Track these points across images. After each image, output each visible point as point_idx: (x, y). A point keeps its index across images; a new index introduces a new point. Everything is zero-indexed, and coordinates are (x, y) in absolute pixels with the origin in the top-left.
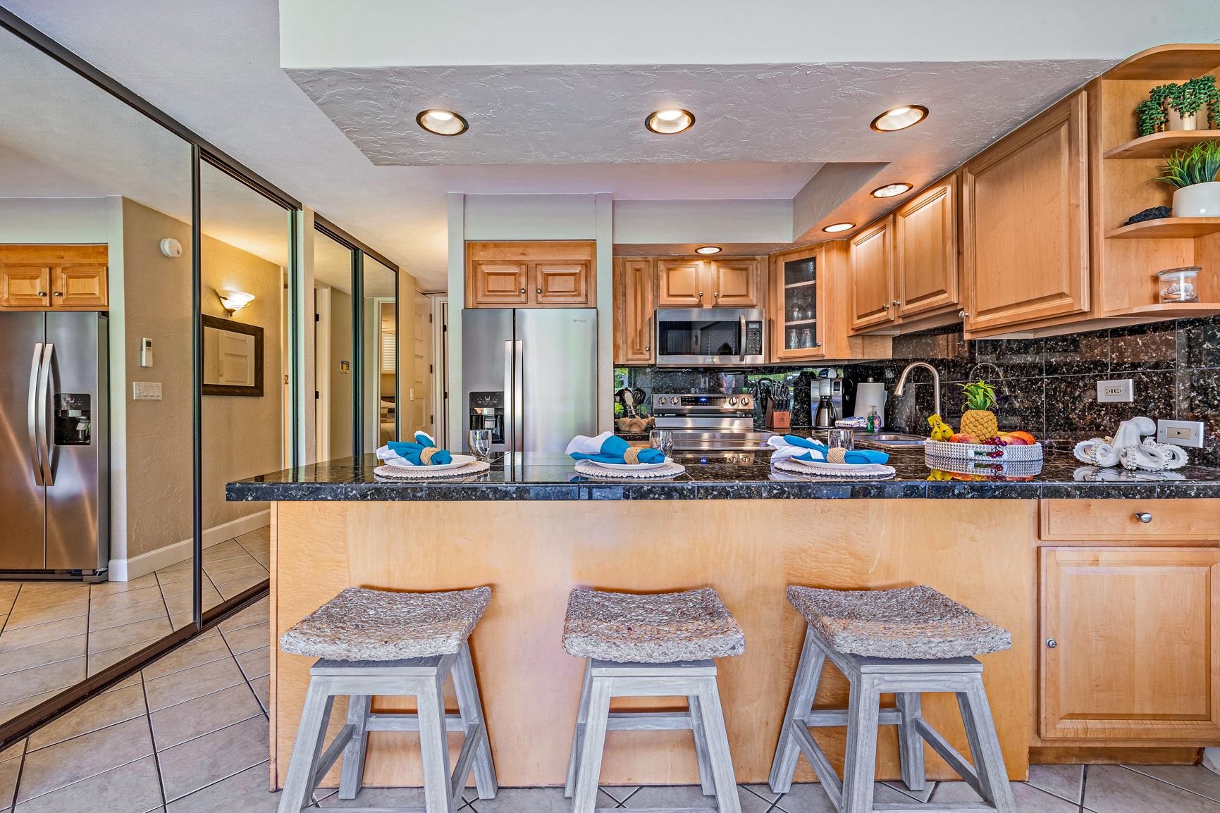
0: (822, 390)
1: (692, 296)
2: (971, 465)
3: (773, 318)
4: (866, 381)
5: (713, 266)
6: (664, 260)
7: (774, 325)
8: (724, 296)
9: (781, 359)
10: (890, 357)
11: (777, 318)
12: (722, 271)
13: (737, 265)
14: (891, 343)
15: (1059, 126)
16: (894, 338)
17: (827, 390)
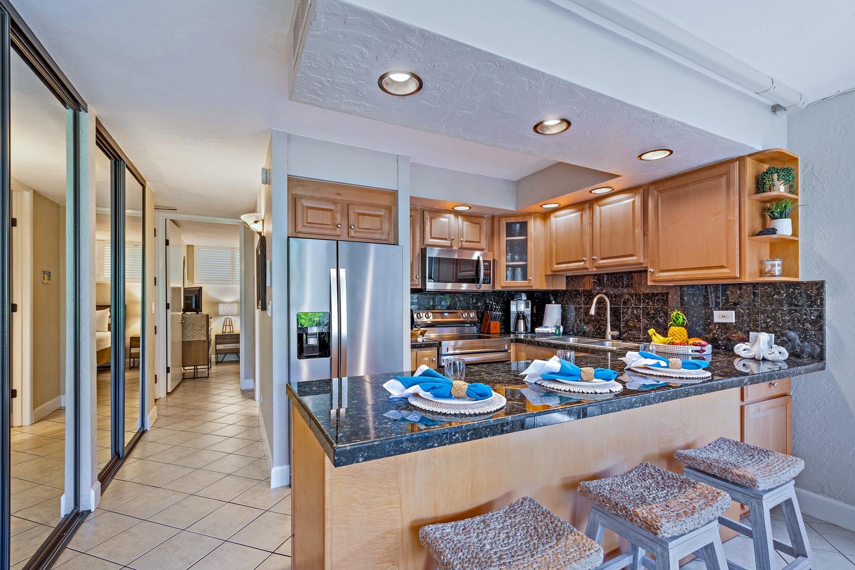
0: (519, 306)
1: (446, 239)
2: (690, 358)
3: (496, 259)
4: (550, 302)
5: (460, 219)
6: (429, 211)
7: (497, 264)
8: (466, 241)
9: (502, 287)
10: (565, 289)
11: (500, 259)
12: (465, 223)
13: (473, 219)
14: (565, 280)
15: (721, 176)
16: (567, 277)
17: (522, 307)
